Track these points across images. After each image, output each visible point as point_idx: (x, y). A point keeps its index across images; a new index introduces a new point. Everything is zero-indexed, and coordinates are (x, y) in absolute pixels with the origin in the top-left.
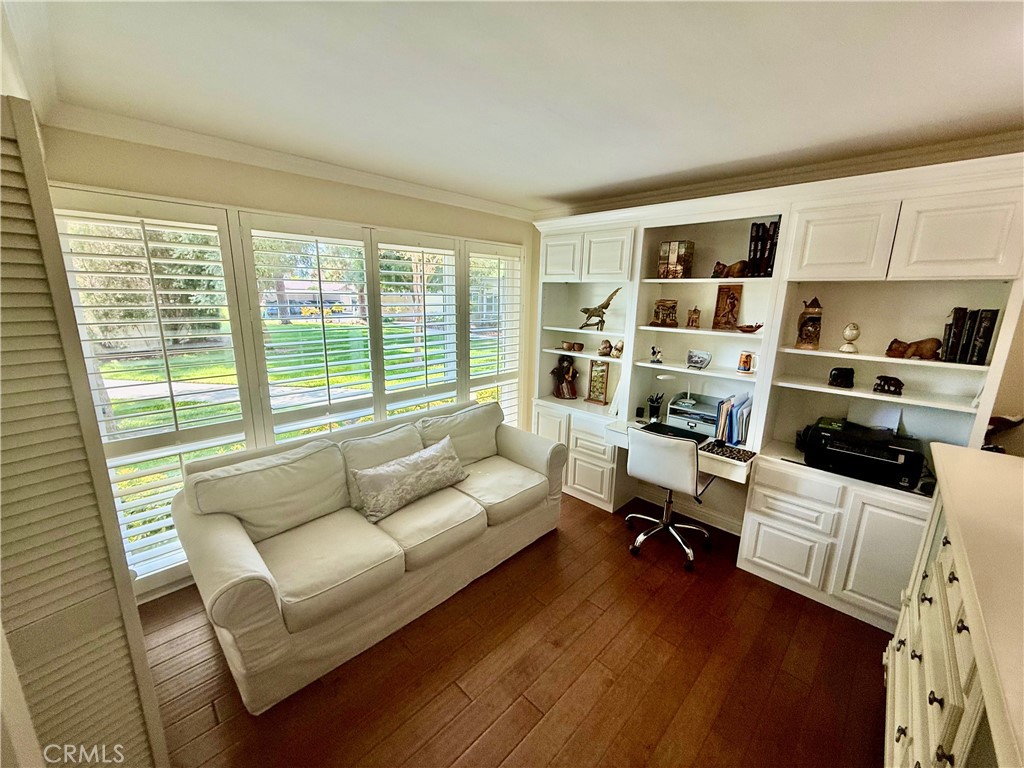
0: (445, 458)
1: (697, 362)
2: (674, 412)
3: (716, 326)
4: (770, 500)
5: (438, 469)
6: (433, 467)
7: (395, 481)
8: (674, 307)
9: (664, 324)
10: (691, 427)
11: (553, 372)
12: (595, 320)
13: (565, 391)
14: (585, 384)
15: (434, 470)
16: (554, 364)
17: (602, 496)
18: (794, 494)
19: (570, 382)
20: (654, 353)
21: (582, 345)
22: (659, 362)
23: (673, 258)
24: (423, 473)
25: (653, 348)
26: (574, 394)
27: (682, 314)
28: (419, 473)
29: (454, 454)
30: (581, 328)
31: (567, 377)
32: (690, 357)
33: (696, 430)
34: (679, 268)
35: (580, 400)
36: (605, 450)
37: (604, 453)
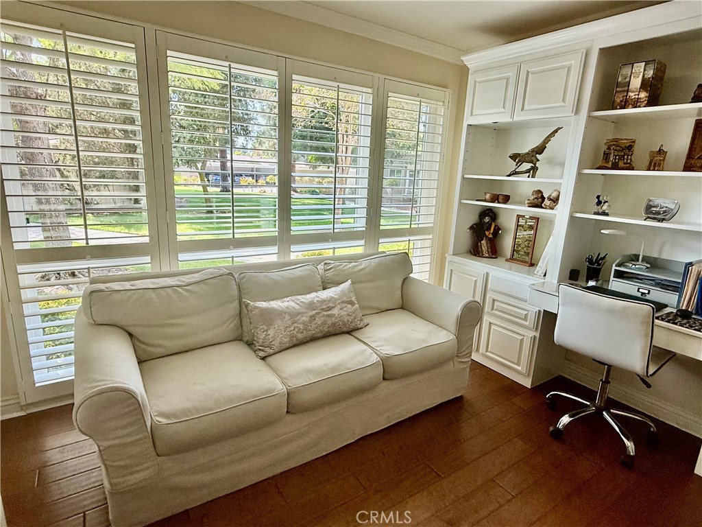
0: (343, 302)
1: (658, 213)
2: (620, 275)
3: (687, 169)
5: (335, 311)
6: (330, 309)
7: (287, 317)
8: (630, 148)
9: (615, 167)
10: (643, 294)
11: (471, 228)
12: (527, 166)
13: (484, 249)
14: (507, 243)
15: (330, 312)
16: (473, 219)
17: (520, 368)
20: (599, 203)
21: (508, 197)
22: (605, 214)
24: (318, 313)
25: (598, 197)
26: (494, 252)
27: (641, 155)
28: (314, 312)
29: (353, 299)
30: (509, 176)
31: (487, 233)
32: (649, 208)
34: (643, 95)
35: (500, 261)
36: (526, 315)
37: (525, 319)
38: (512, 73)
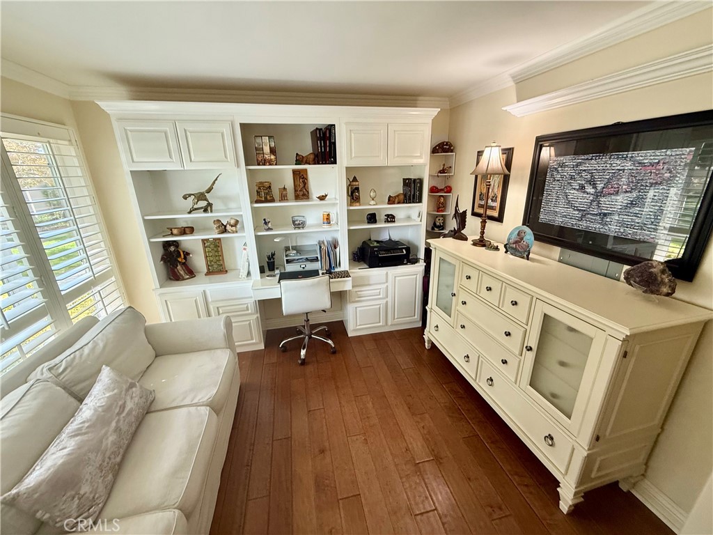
0: (127, 390)
1: (299, 224)
2: (288, 261)
3: (297, 198)
4: (359, 293)
5: (129, 405)
6: (123, 407)
8: (270, 187)
9: (266, 201)
10: (303, 268)
11: (163, 259)
12: (203, 204)
13: (182, 273)
15: (127, 410)
17: (254, 341)
18: (369, 285)
19: (184, 264)
21: (192, 228)
22: (269, 229)
23: (267, 149)
24: (118, 421)
25: (265, 220)
26: (191, 273)
27: (276, 193)
28: (114, 424)
29: (130, 381)
30: (190, 212)
31: (179, 260)
32: (294, 222)
33: (306, 269)
34: (273, 157)
36: (247, 307)
37: (247, 309)
38: (168, 128)
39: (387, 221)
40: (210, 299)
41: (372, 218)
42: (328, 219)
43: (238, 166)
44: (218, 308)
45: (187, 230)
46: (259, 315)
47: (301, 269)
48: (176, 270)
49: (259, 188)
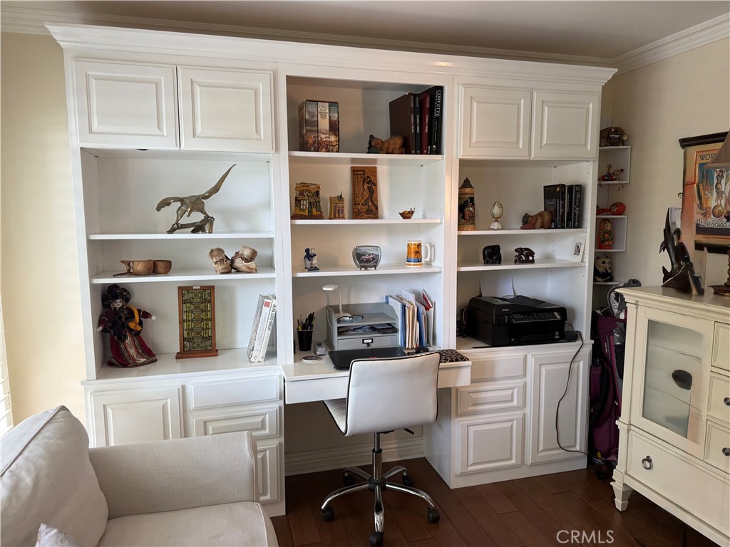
1: (368, 261)
2: (342, 332)
3: (356, 215)
4: (474, 396)
8: (317, 193)
10: (368, 344)
17: (269, 497)
18: (493, 380)
19: (138, 334)
20: (309, 257)
21: (169, 263)
22: (314, 268)
23: (324, 124)
25: (307, 251)
30: (172, 231)
31: (132, 325)
33: (373, 346)
34: (333, 138)
35: (164, 363)
36: (263, 422)
37: (263, 427)
38: (165, 79)
39: (519, 260)
40: (192, 404)
41: (492, 254)
42: (416, 254)
43: (277, 149)
44: (205, 422)
45: (161, 267)
46: (282, 440)
47: (364, 347)
48: (122, 346)
49: (301, 194)
